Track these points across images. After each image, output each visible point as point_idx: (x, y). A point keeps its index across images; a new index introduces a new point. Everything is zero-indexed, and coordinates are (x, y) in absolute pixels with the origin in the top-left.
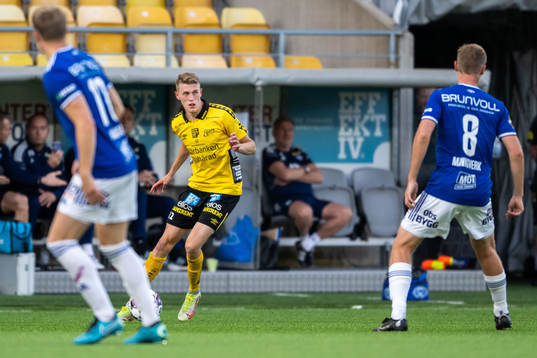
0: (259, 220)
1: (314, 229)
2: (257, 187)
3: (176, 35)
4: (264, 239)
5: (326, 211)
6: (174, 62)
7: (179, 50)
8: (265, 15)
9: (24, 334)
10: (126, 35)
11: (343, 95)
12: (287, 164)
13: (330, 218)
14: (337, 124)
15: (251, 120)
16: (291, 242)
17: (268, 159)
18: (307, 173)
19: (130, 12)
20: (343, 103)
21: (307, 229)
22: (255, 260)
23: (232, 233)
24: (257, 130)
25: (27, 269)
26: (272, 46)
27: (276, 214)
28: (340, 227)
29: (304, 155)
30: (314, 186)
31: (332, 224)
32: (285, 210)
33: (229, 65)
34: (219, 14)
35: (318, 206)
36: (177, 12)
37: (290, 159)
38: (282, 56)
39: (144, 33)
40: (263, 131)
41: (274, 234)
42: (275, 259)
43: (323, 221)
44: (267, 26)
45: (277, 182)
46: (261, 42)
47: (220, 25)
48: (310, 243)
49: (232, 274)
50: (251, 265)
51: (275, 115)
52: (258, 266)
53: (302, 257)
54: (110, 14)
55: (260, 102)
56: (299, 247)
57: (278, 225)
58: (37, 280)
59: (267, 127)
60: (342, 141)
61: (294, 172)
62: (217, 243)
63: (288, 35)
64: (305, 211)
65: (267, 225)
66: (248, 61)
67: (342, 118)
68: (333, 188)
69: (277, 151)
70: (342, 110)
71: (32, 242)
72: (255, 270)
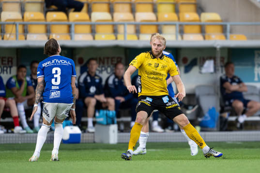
0: (219, 109)
1: (244, 113)
2: (217, 94)
3: (181, 25)
4: (221, 118)
5: (249, 104)
6: (179, 37)
7: (182, 32)
8: (221, 16)
9: (113, 161)
10: (158, 26)
11: (256, 52)
12: (231, 83)
13: (251, 108)
14: (253, 65)
15: (215, 64)
16: (233, 119)
17: (223, 81)
18: (240, 87)
19: (160, 15)
20: (256, 56)
21: (240, 113)
22: (217, 126)
23: (207, 115)
24: (217, 68)
25: (114, 131)
26: (224, 30)
27: (226, 106)
28: (256, 112)
29: (239, 79)
30: (244, 93)
31: (252, 110)
32: (230, 104)
33: (204, 38)
34: (200, 15)
35: (246, 102)
36: (181, 15)
37: (233, 81)
38: (228, 34)
39: (166, 25)
40: (220, 69)
41: (226, 115)
42: (226, 127)
43: (248, 109)
44: (222, 21)
45: (227, 91)
46: (219, 29)
47: (200, 21)
48: (242, 119)
49: (207, 133)
50: (215, 129)
51: (226, 61)
52: (219, 129)
53: (238, 125)
54: (150, 16)
55: (218, 56)
56: (237, 121)
57: (227, 111)
58: (119, 137)
59: (222, 67)
60: (256, 73)
61: (234, 87)
62: (200, 119)
63: (231, 25)
64: (240, 105)
65: (222, 111)
66: (213, 37)
67: (256, 62)
68: (252, 94)
69: (227, 77)
70: (256, 59)
71: (116, 120)
72: (217, 131)
